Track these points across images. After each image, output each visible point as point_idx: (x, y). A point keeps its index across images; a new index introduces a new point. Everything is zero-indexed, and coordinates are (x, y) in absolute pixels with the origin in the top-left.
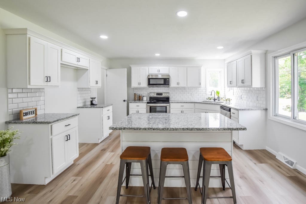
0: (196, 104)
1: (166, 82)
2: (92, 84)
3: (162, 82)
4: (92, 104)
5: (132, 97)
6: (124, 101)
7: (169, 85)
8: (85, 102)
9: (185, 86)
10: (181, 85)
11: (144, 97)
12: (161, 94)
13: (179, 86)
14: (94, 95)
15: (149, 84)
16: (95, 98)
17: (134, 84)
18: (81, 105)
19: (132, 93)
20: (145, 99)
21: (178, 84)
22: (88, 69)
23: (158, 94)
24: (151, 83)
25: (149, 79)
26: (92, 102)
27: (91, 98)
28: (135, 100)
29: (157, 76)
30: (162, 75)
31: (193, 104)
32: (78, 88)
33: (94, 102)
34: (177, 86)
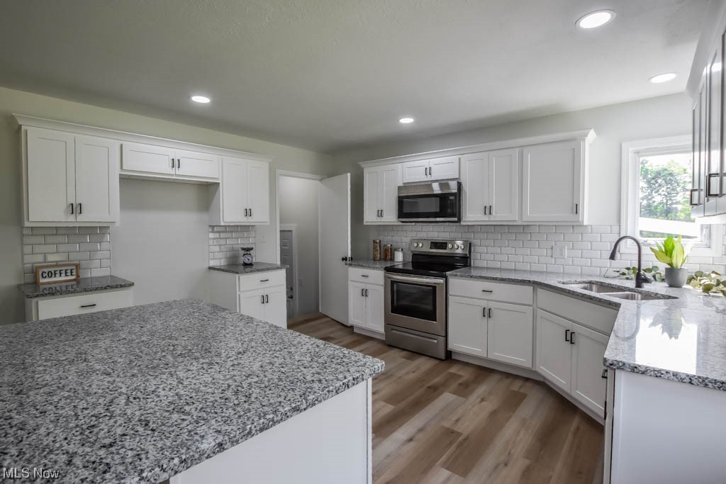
0: (540, 291)
3: (434, 206)
6: (345, 259)
7: (458, 217)
10: (499, 216)
11: (396, 253)
12: (443, 245)
13: (492, 218)
15: (402, 214)
20: (399, 256)
21: (488, 210)
22: (218, 183)
23: (436, 245)
24: (406, 210)
25: (401, 201)
28: (374, 259)
30: (440, 184)
31: (529, 289)
32: (212, 226)
34: (486, 218)
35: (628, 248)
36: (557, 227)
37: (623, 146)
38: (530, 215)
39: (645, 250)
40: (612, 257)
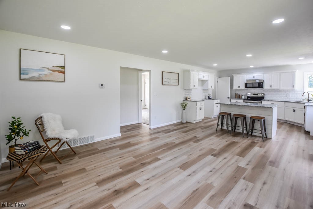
0: (286, 103)
1: (260, 85)
2: (209, 87)
3: (257, 85)
4: (209, 98)
5: (234, 96)
6: (228, 98)
7: (263, 87)
8: (206, 97)
9: (278, 88)
10: (274, 88)
11: (243, 96)
12: (257, 94)
13: (272, 88)
14: (210, 93)
15: (246, 87)
16: (210, 95)
17: (235, 87)
18: (204, 98)
19: (234, 93)
20: (243, 97)
21: (271, 86)
22: (207, 80)
23: (254, 94)
24: (248, 86)
25: (246, 84)
26: (209, 97)
27: (209, 95)
28: (236, 98)
29: (255, 81)
30: (258, 80)
32: (203, 90)
33: (210, 97)
34: (270, 88)
35: (306, 94)
36: (288, 90)
37: (305, 73)
38: (282, 87)
39: (310, 95)
40: (303, 96)
